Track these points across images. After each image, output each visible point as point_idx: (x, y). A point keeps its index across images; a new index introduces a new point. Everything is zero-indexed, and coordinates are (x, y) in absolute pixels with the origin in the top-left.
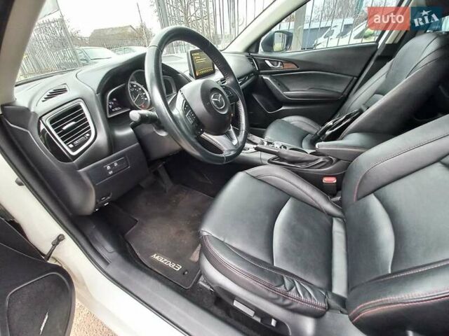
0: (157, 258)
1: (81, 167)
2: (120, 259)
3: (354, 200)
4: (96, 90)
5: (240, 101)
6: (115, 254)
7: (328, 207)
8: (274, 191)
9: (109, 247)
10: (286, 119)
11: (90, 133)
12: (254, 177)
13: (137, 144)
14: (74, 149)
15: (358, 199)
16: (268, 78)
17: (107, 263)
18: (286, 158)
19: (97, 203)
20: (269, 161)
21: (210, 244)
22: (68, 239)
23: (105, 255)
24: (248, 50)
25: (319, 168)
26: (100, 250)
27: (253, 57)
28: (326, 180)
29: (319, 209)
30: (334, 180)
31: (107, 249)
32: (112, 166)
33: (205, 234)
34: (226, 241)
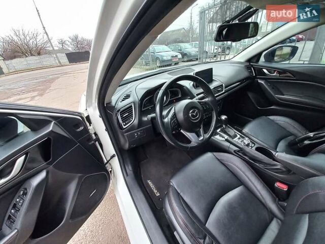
0: (150, 183)
1: (126, 133)
2: (133, 176)
3: (294, 212)
4: (139, 99)
5: (214, 111)
6: (132, 172)
7: (273, 207)
8: (229, 175)
9: (130, 168)
10: (272, 117)
11: (132, 118)
12: (218, 160)
13: (151, 125)
14: (125, 125)
15: (297, 213)
16: (263, 82)
17: (127, 175)
18: (247, 154)
19: (129, 147)
20: (235, 151)
21: (171, 191)
22: (116, 157)
23: (128, 171)
24: (249, 60)
25: (276, 173)
26: (126, 168)
27: (252, 66)
28: (277, 184)
29: (264, 206)
30: (285, 188)
31: (129, 169)
32: (137, 134)
33: (172, 184)
34: (181, 194)
